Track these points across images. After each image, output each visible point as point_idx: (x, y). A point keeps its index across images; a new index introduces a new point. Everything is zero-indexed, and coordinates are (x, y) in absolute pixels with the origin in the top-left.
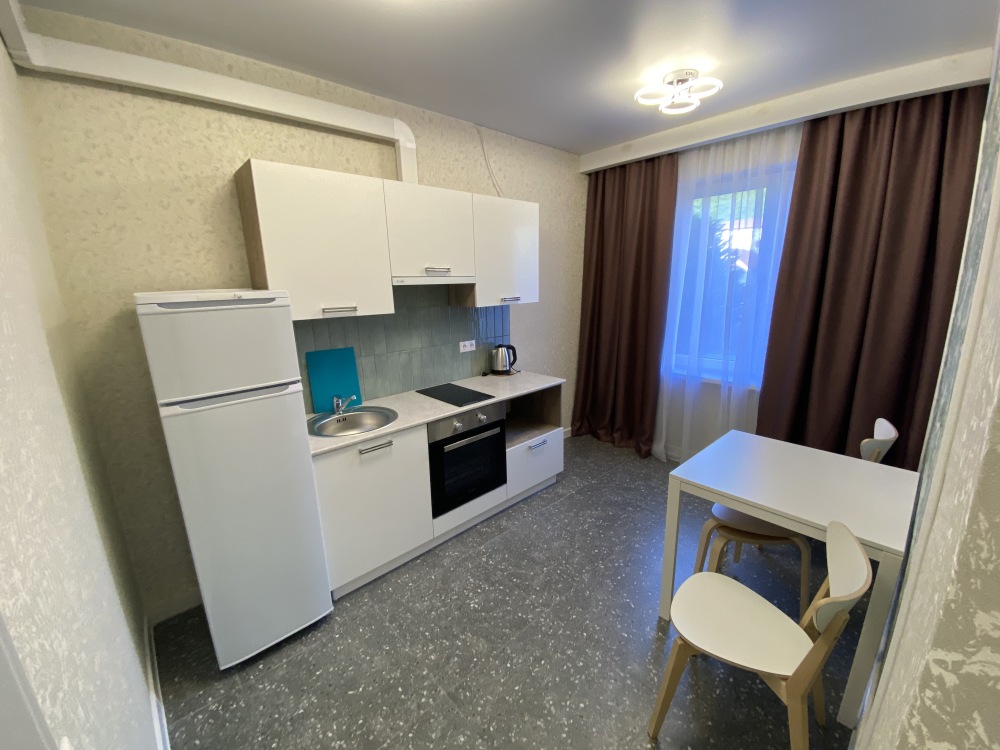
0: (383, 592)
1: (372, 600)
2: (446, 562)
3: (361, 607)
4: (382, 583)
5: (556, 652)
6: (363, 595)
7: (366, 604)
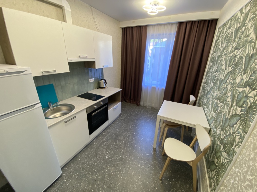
0: (77, 161)
1: (74, 164)
2: (95, 146)
3: (71, 168)
4: (76, 158)
5: (132, 165)
6: (71, 164)
7: (72, 167)
